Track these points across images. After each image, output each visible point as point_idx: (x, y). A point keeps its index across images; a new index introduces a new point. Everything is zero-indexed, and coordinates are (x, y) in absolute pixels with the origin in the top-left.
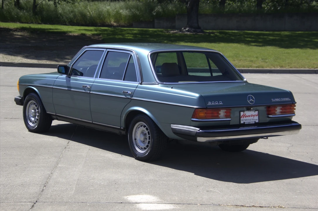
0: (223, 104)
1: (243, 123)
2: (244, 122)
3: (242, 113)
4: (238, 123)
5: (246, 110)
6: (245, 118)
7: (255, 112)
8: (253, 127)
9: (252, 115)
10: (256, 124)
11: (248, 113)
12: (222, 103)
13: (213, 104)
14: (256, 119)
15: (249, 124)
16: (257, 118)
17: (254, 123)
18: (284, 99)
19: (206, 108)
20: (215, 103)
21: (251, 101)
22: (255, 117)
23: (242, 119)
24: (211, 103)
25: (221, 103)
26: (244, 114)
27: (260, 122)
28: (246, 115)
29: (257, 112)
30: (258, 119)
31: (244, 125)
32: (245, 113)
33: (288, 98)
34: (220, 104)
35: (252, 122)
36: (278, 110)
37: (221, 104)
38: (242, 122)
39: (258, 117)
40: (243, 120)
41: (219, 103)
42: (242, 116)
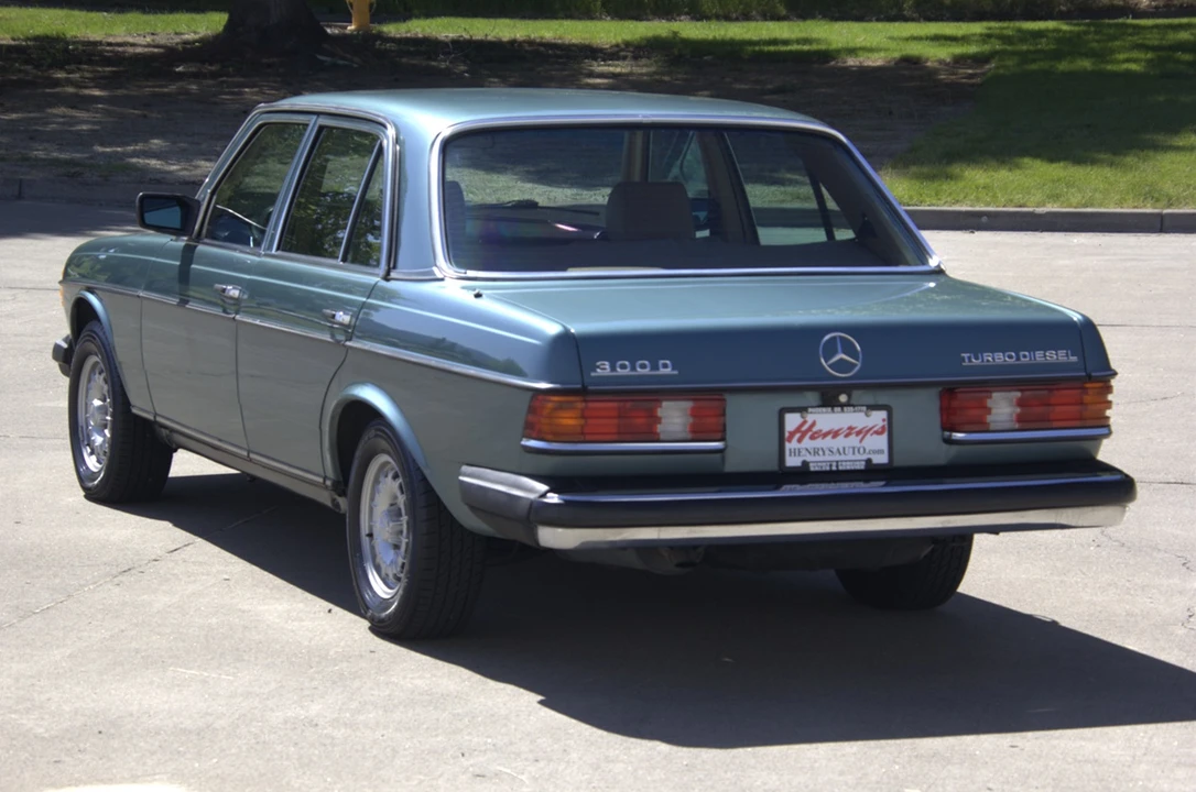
0: (676, 372)
1: (799, 464)
2: (805, 464)
3: (792, 421)
4: (773, 466)
5: (819, 406)
6: (807, 442)
7: (867, 415)
8: (862, 484)
9: (850, 428)
10: (871, 472)
11: (825, 419)
12: (673, 369)
13: (620, 371)
14: (876, 449)
15: (831, 472)
16: (881, 442)
17: (861, 466)
18: (1039, 354)
19: (583, 392)
20: (633, 369)
21: (841, 360)
22: (868, 435)
23: (788, 446)
24: (613, 368)
25: (665, 366)
26: (805, 422)
27: (898, 462)
28: (814, 429)
29: (879, 418)
30: (884, 446)
31: (803, 474)
32: (810, 418)
33: (1062, 353)
34: (663, 371)
35: (854, 461)
36: (1003, 409)
37: (668, 371)
38: (792, 461)
39: (885, 437)
40: (798, 452)
41: (655, 367)
42: (792, 434)
